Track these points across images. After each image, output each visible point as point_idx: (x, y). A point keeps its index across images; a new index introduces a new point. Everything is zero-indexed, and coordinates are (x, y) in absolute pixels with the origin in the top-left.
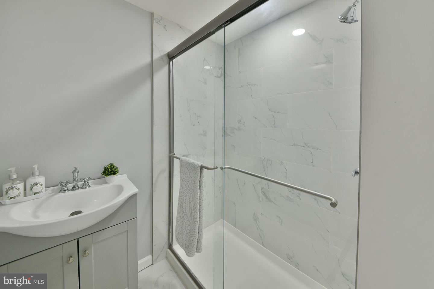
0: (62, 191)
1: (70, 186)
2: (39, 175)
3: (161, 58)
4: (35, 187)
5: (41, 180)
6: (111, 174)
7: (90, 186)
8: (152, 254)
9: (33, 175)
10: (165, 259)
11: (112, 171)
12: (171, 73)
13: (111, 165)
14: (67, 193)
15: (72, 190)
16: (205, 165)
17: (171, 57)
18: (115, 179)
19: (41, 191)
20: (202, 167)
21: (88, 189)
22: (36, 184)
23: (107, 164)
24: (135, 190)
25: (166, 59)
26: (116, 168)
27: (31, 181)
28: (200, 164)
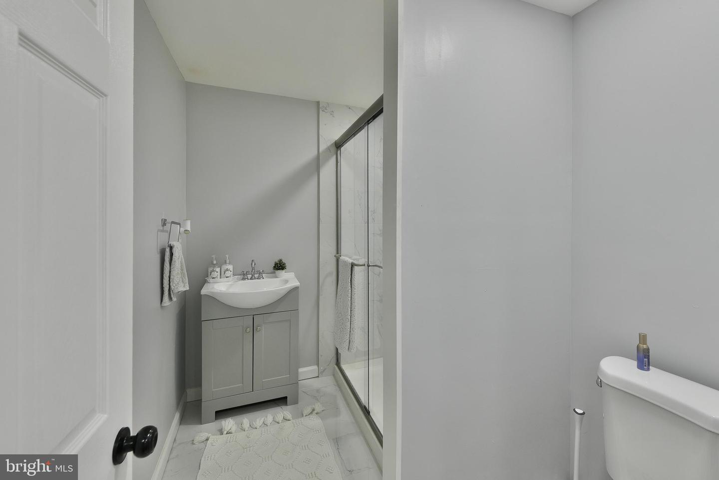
0: (244, 279)
1: (250, 276)
2: (229, 264)
3: (328, 149)
4: (227, 272)
5: (230, 267)
6: (279, 269)
7: (263, 278)
8: (318, 365)
9: (225, 263)
10: (332, 376)
11: (281, 266)
12: (339, 164)
13: (281, 261)
14: (247, 281)
15: (251, 279)
16: (356, 262)
17: (339, 145)
18: (282, 274)
19: (230, 276)
20: (353, 265)
21: (262, 280)
22: (227, 270)
23: (277, 260)
24: (297, 283)
25: (334, 149)
26: (284, 264)
27: (225, 267)
28: (350, 261)
